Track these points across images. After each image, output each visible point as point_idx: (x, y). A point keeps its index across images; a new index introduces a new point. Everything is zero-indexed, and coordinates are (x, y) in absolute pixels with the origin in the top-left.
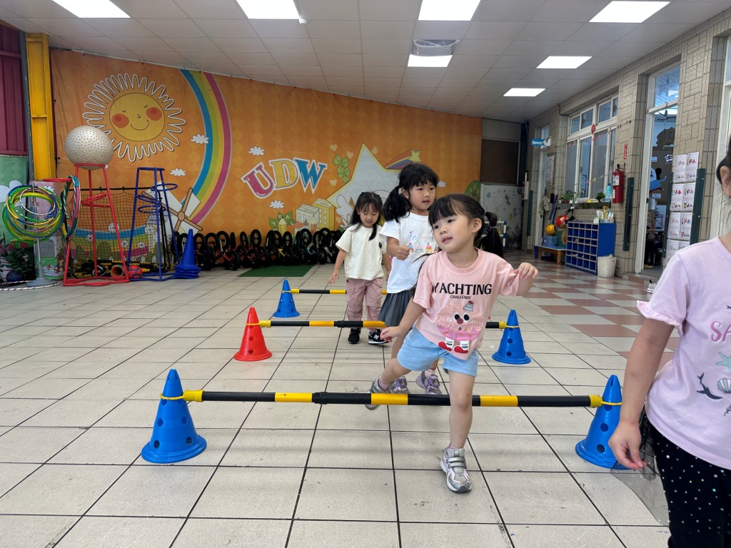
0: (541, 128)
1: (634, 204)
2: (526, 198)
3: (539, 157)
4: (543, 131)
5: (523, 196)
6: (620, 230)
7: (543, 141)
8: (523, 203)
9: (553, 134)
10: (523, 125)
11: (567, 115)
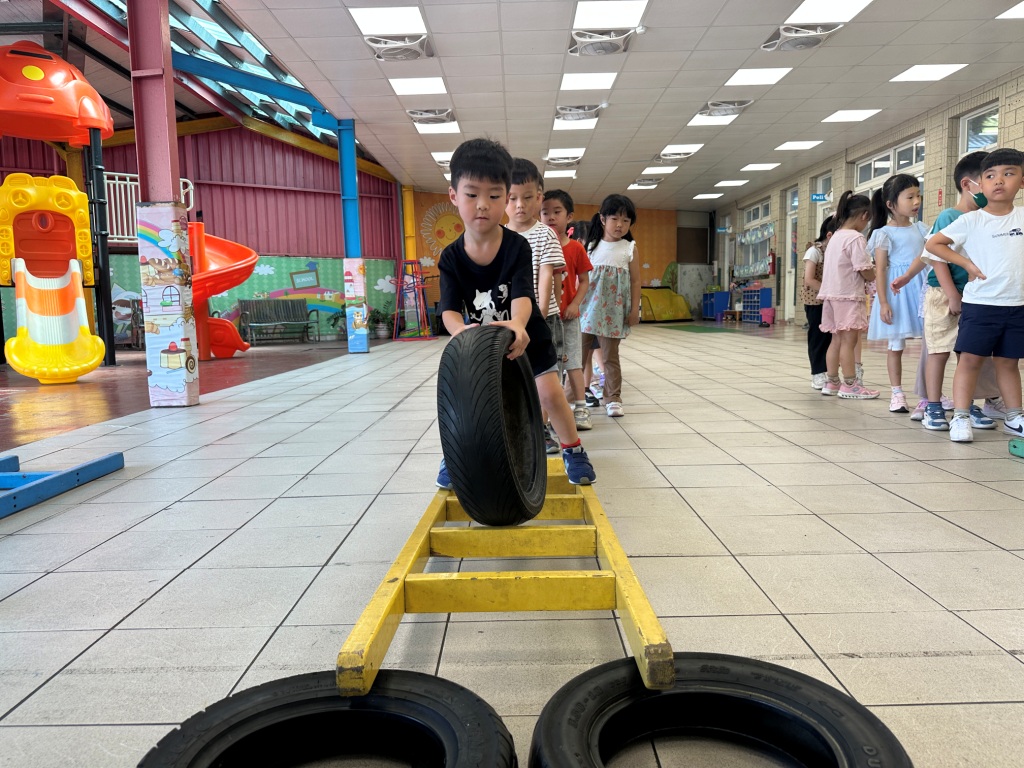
0: (725, 216)
1: (782, 275)
2: (716, 274)
3: (724, 239)
4: (727, 219)
5: (713, 273)
6: (774, 292)
7: (726, 229)
8: (714, 278)
9: (733, 223)
10: (710, 214)
11: (743, 209)
